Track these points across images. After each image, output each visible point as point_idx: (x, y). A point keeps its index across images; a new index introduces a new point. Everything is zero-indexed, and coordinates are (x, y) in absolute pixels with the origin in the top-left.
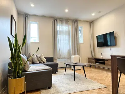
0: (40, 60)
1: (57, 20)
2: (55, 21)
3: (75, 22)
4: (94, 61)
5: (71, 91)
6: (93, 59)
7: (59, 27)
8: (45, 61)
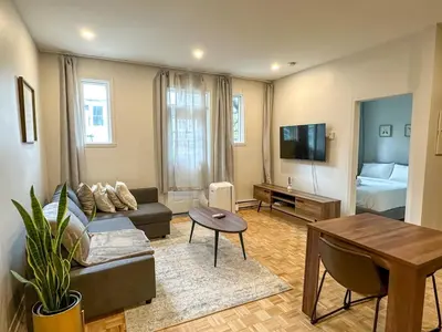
0: (118, 202)
1: (167, 76)
2: (164, 77)
3: (223, 81)
4: (268, 195)
5: (204, 309)
6: (266, 191)
7: (175, 97)
8: (134, 204)
